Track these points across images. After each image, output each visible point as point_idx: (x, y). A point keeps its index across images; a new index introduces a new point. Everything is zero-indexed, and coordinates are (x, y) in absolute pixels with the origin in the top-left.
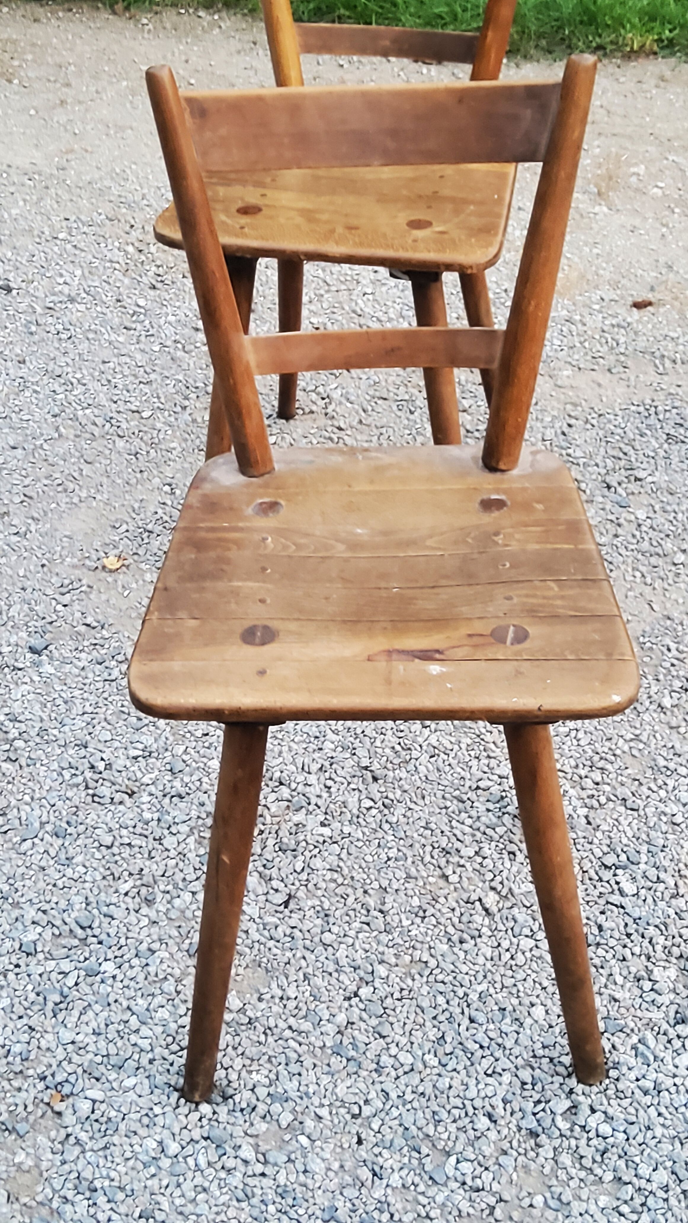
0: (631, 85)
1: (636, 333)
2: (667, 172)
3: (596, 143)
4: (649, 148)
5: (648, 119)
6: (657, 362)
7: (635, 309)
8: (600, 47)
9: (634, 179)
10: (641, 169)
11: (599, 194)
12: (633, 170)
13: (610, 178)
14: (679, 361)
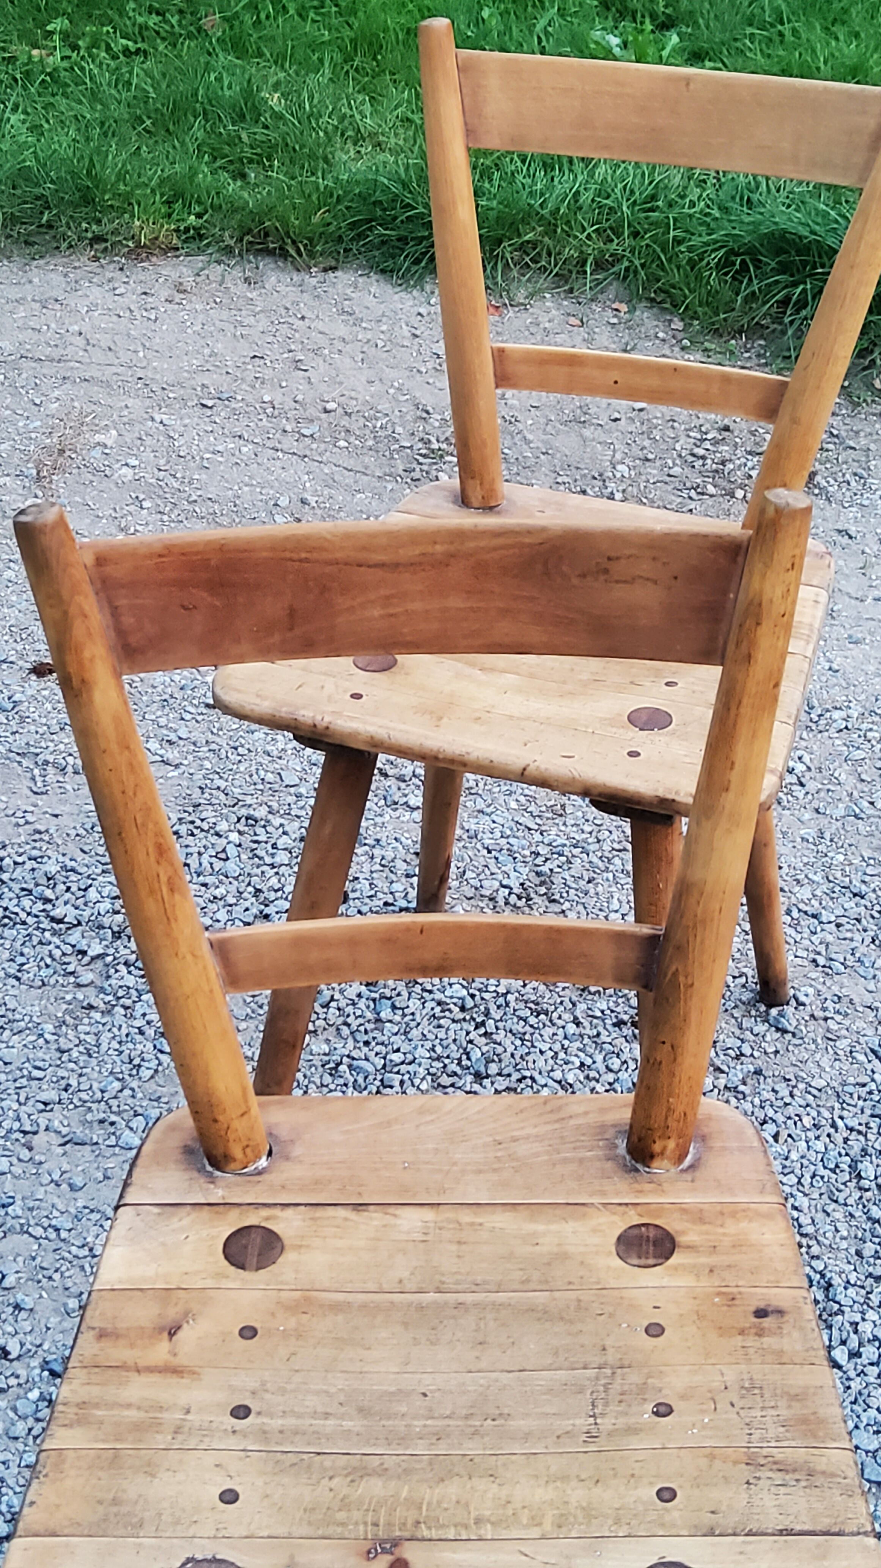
0: (132, 300)
1: (22, 720)
2: (148, 441)
3: (57, 393)
4: (130, 402)
5: (141, 354)
6: (36, 772)
7: (34, 677)
8: (98, 239)
9: (97, 453)
10: (110, 438)
11: (39, 478)
12: (99, 438)
13: (62, 452)
14: (70, 769)
